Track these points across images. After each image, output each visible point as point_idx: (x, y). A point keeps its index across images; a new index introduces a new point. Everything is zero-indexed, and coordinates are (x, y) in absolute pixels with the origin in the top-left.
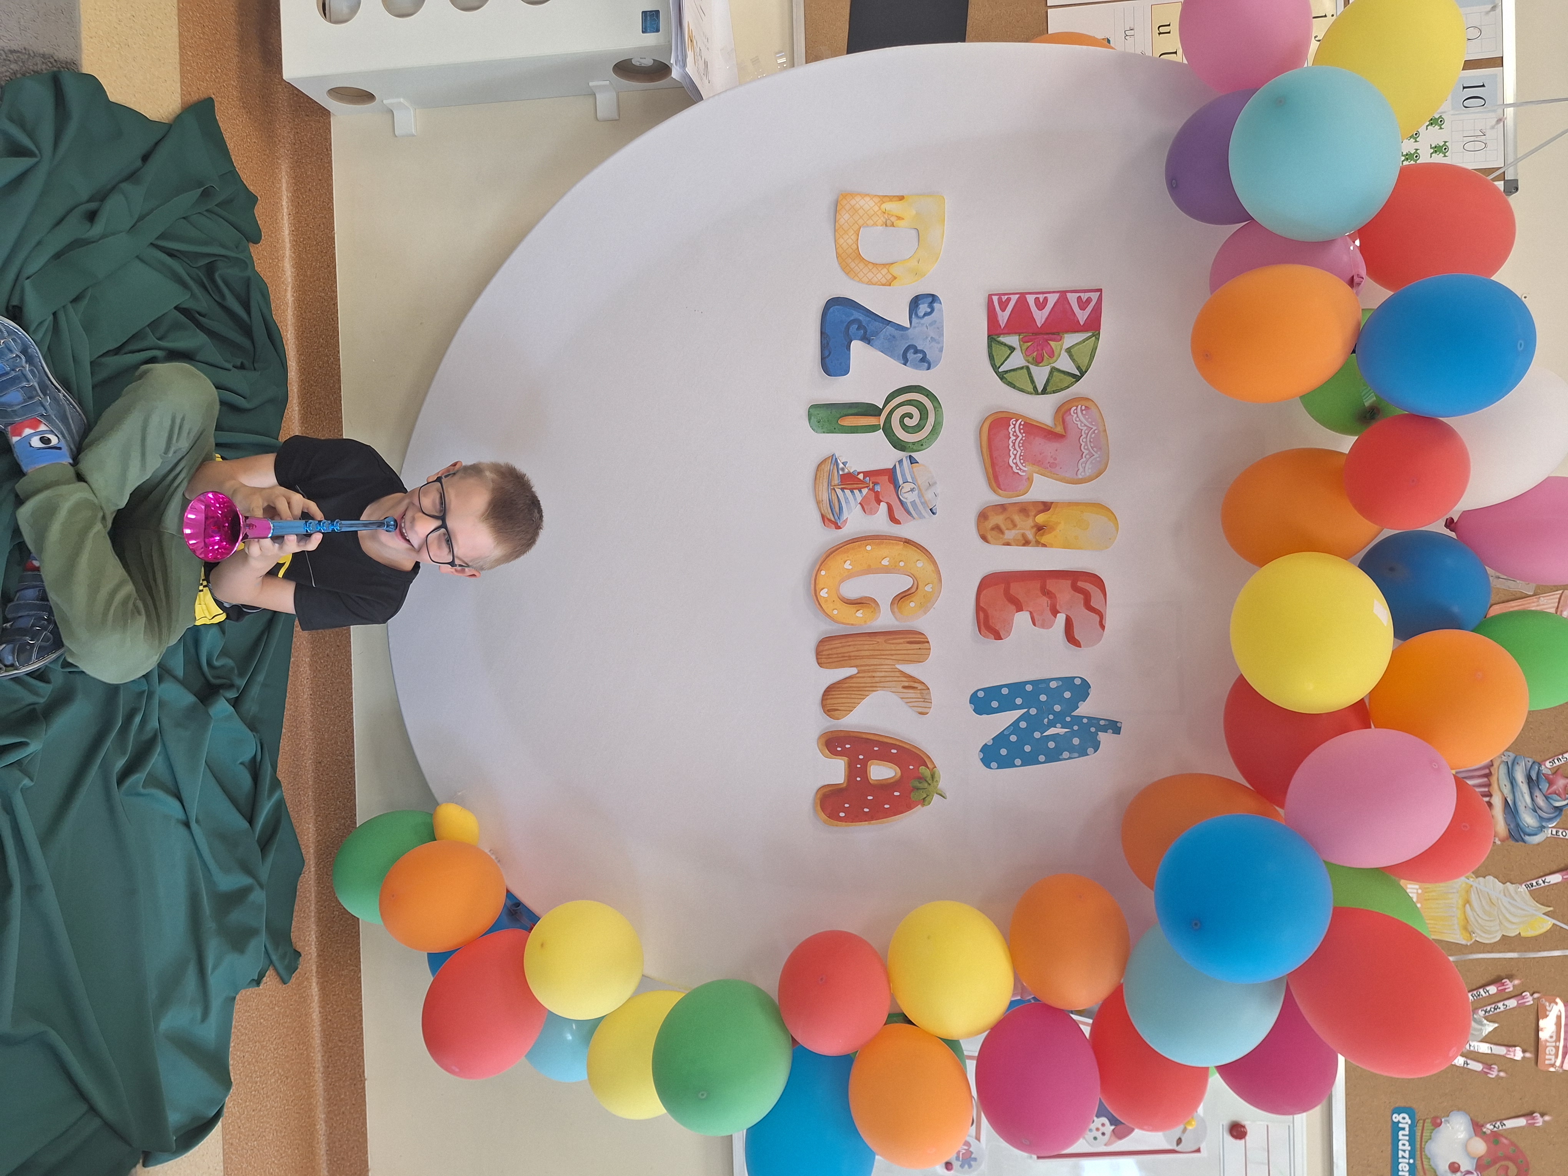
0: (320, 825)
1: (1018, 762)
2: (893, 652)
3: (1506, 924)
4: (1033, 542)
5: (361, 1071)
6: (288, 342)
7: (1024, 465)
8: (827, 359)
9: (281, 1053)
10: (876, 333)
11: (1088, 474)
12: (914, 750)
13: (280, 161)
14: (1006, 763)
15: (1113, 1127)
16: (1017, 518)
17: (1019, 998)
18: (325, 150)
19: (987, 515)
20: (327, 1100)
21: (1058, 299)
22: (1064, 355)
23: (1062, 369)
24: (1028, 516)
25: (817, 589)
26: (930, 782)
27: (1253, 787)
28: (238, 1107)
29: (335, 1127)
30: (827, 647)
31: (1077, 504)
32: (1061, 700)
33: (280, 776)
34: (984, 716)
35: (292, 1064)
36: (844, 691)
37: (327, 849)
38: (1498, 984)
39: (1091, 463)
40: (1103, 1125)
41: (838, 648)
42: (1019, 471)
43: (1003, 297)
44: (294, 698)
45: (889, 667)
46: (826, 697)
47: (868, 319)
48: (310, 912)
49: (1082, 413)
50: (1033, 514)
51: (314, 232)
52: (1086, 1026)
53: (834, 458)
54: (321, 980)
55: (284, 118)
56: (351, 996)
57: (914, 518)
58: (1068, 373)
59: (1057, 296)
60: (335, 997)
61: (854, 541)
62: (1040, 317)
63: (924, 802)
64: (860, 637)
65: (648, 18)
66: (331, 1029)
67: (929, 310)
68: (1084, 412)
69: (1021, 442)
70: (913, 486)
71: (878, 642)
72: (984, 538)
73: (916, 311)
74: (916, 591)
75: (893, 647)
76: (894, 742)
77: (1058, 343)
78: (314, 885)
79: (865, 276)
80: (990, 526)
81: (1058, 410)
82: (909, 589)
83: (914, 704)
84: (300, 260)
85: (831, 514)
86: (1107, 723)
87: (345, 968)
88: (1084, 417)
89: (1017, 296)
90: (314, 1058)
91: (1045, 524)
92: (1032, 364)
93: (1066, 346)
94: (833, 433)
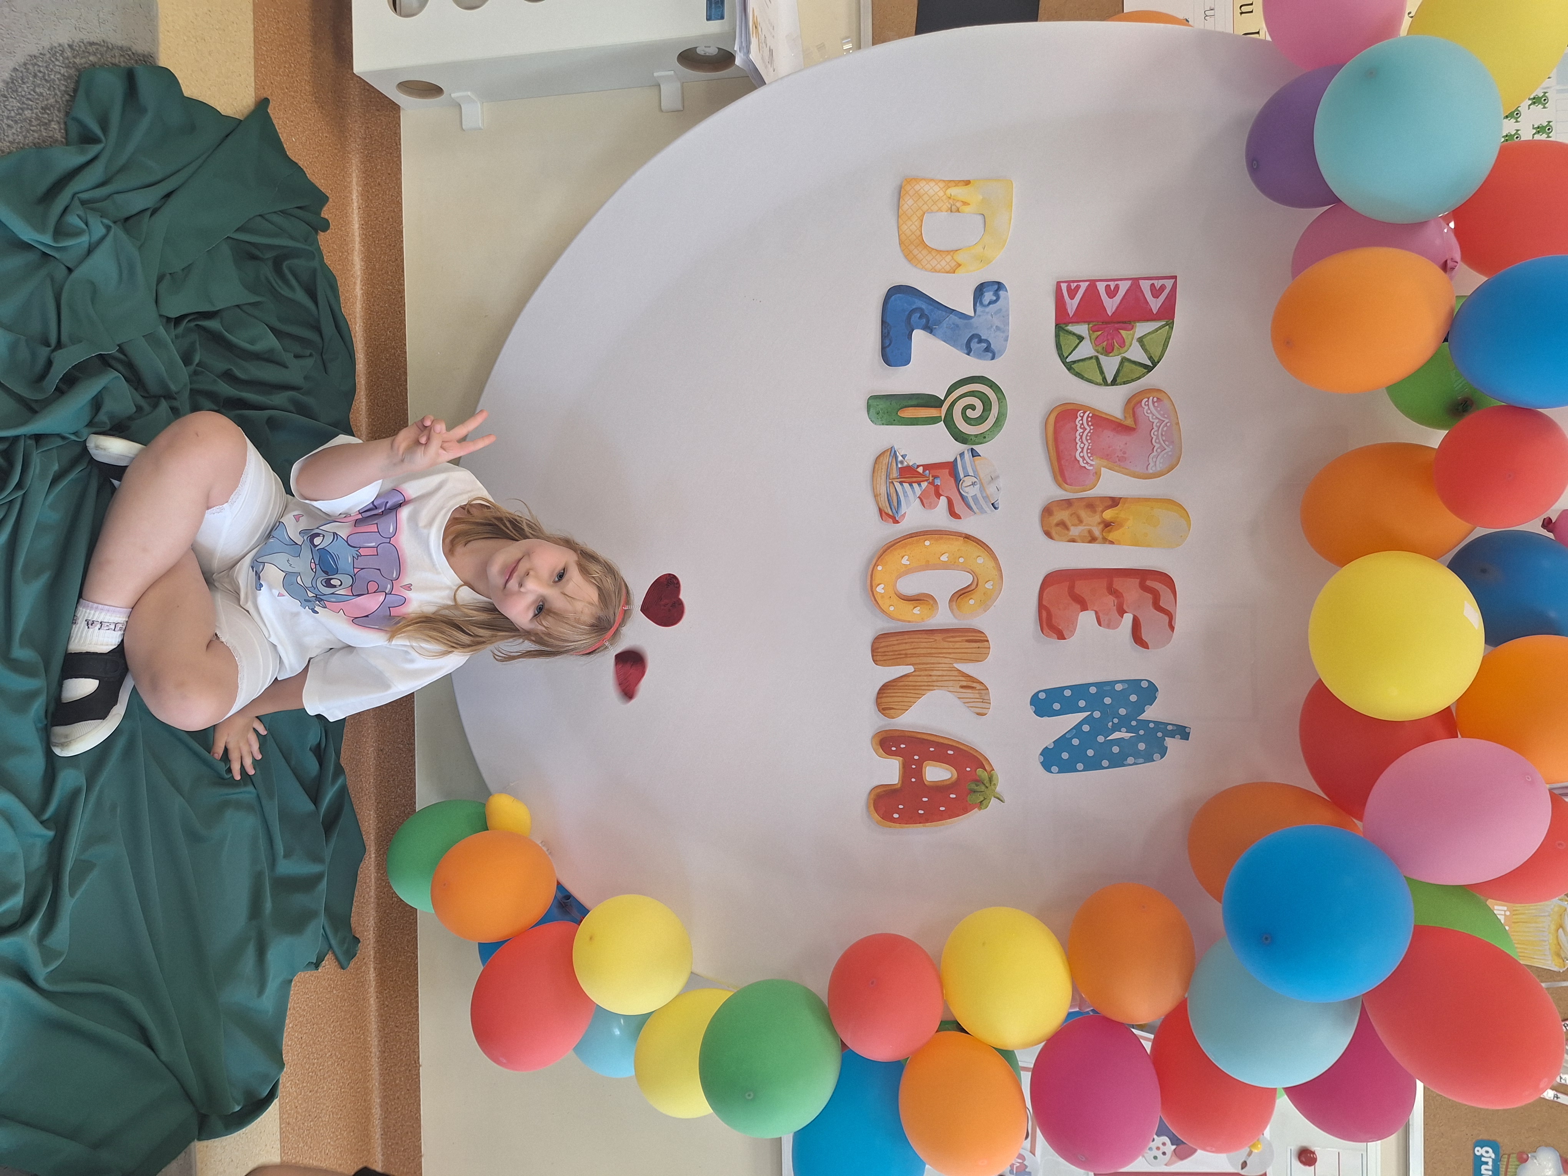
0: (380, 812)
1: (1080, 766)
2: (950, 651)
4: (1100, 539)
5: (416, 1057)
6: (357, 335)
7: (1091, 458)
8: (888, 350)
9: (339, 1036)
10: (939, 322)
11: (1159, 469)
12: (971, 752)
13: (351, 156)
14: (1067, 767)
15: (1174, 1147)
16: (1083, 514)
17: (1078, 1010)
18: (394, 145)
19: (1052, 512)
20: (384, 1084)
21: (1130, 287)
22: (1136, 345)
23: (1133, 359)
24: (1095, 512)
25: (873, 584)
26: (987, 785)
27: (1330, 798)
28: (295, 1087)
29: (390, 1112)
30: (882, 645)
31: (1147, 500)
32: (1127, 704)
33: (344, 763)
34: (1046, 719)
35: (349, 1047)
36: (900, 689)
37: (387, 836)
39: (1163, 457)
40: (1164, 1144)
41: (894, 645)
42: (1086, 465)
43: (1072, 284)
45: (946, 665)
46: (881, 695)
47: (931, 307)
48: (370, 898)
49: (1154, 405)
50: (1100, 509)
51: (383, 225)
52: (1147, 1041)
53: (893, 451)
54: (379, 966)
55: (355, 113)
56: (408, 982)
57: (975, 513)
58: (1139, 363)
59: (1129, 283)
60: (392, 983)
61: (913, 535)
62: (1111, 305)
63: (981, 805)
64: (917, 634)
65: (713, 5)
66: (387, 1015)
67: (994, 298)
68: (1156, 404)
69: (1089, 434)
70: (974, 480)
71: (936, 640)
72: (1048, 534)
73: (981, 299)
74: (976, 587)
75: (951, 645)
76: (950, 743)
77: (1129, 332)
78: (374, 871)
79: (929, 262)
80: (1055, 522)
81: (1129, 401)
82: (969, 586)
83: (972, 705)
84: (369, 254)
85: (889, 508)
86: (1175, 728)
87: (402, 954)
88: (1156, 410)
89: (1088, 283)
90: (371, 1042)
91: (1112, 520)
92: (1102, 354)
93: (1137, 336)
94: (892, 425)
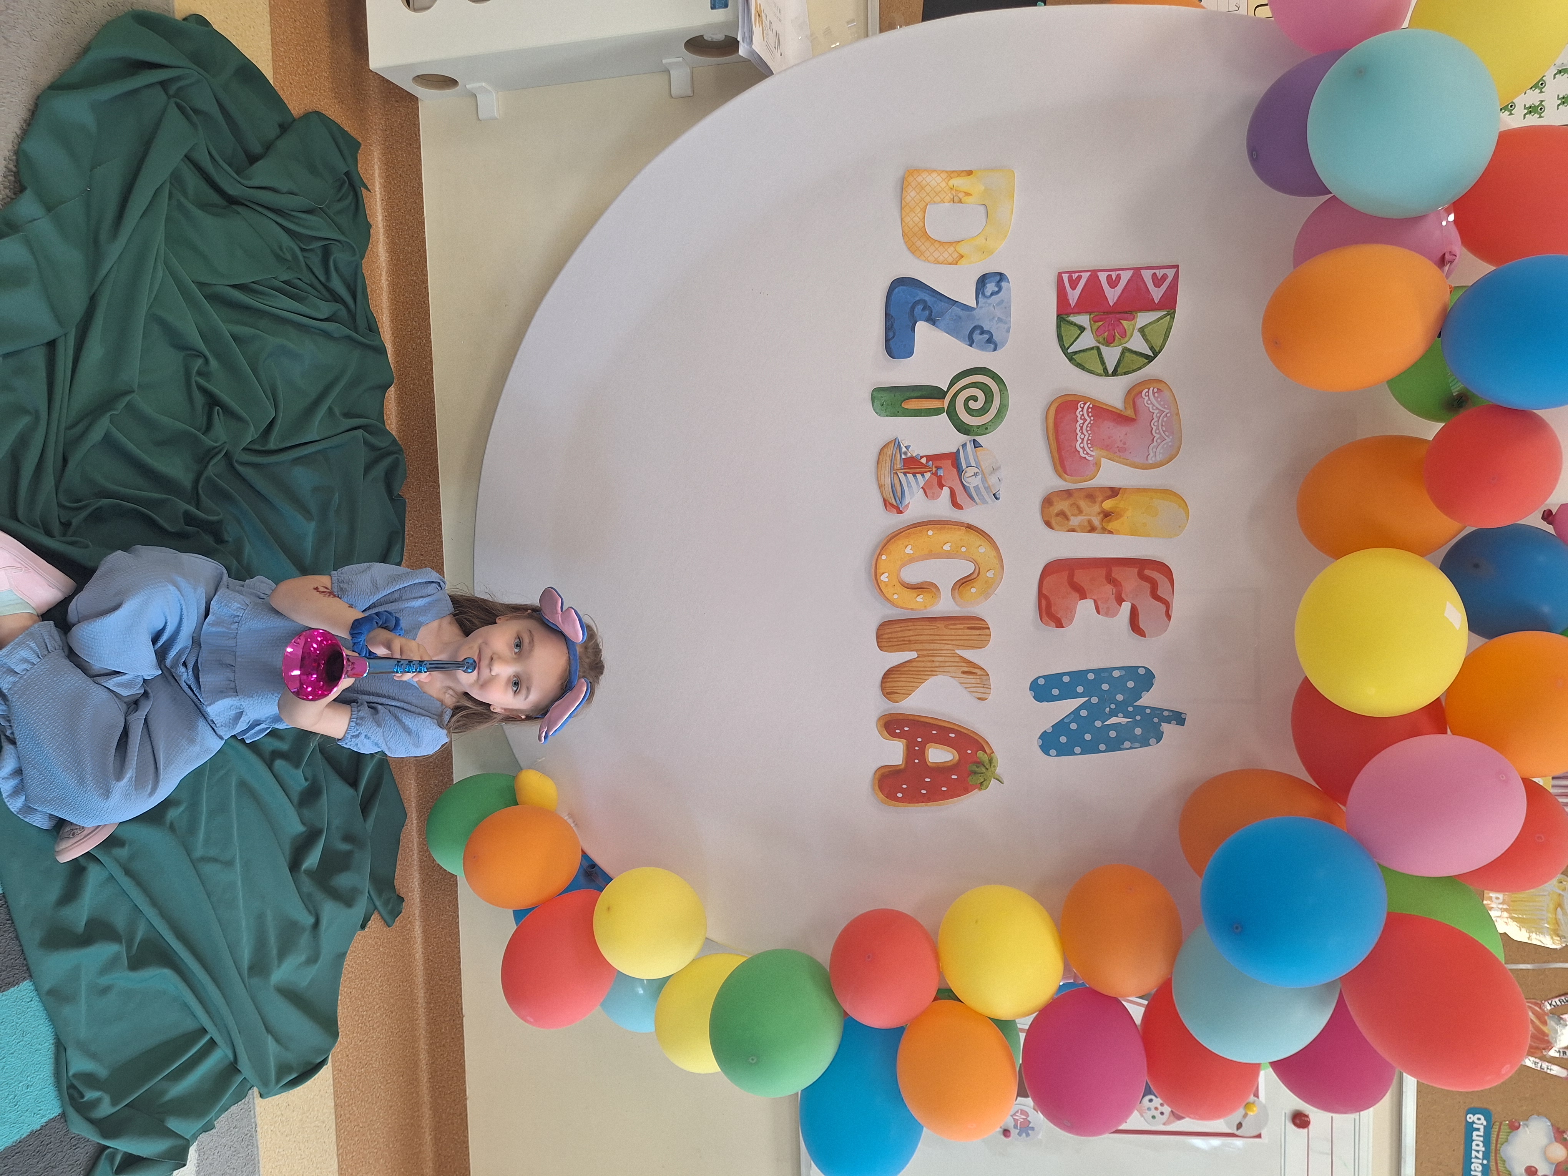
0: (420, 781)
1: (1077, 750)
2: (953, 637)
4: (1099, 529)
6: (384, 325)
7: (1092, 449)
8: (891, 341)
9: (386, 990)
10: (941, 314)
11: (1158, 459)
12: (972, 735)
13: (372, 148)
14: (1065, 751)
15: (1170, 1109)
16: (1083, 504)
17: (1072, 981)
18: (414, 135)
19: (1053, 502)
20: (430, 1033)
21: (1132, 277)
22: (1137, 335)
23: (1134, 349)
24: (1094, 502)
25: (878, 573)
26: (987, 767)
27: (1319, 786)
29: (436, 1059)
30: (887, 631)
31: (1146, 490)
32: (1124, 690)
34: (1045, 703)
35: (396, 999)
36: (904, 674)
37: (428, 803)
39: (1163, 447)
40: (1162, 1105)
41: (898, 632)
42: (1086, 456)
43: (1073, 275)
45: (948, 652)
46: (885, 680)
47: (932, 298)
48: (413, 861)
49: (1154, 396)
50: (1100, 499)
51: (405, 216)
53: (897, 442)
54: (424, 924)
55: (376, 105)
56: (450, 939)
57: (977, 504)
58: (1141, 353)
59: (1130, 273)
60: (435, 940)
61: (916, 525)
62: (1112, 295)
63: (981, 786)
64: (919, 622)
66: (432, 969)
67: (996, 289)
68: (1156, 395)
69: (1089, 425)
70: (976, 470)
71: (939, 627)
72: (1048, 524)
73: (983, 291)
74: (978, 576)
75: (953, 632)
76: (952, 727)
77: (1130, 322)
78: (416, 837)
79: (931, 254)
80: (1055, 512)
81: (1129, 392)
82: (971, 574)
83: (974, 690)
84: (393, 245)
85: (893, 499)
86: (1171, 714)
87: (444, 913)
88: (1157, 400)
89: (1089, 274)
90: (417, 994)
91: (1111, 510)
92: (1103, 345)
93: (1139, 326)
94: (896, 416)
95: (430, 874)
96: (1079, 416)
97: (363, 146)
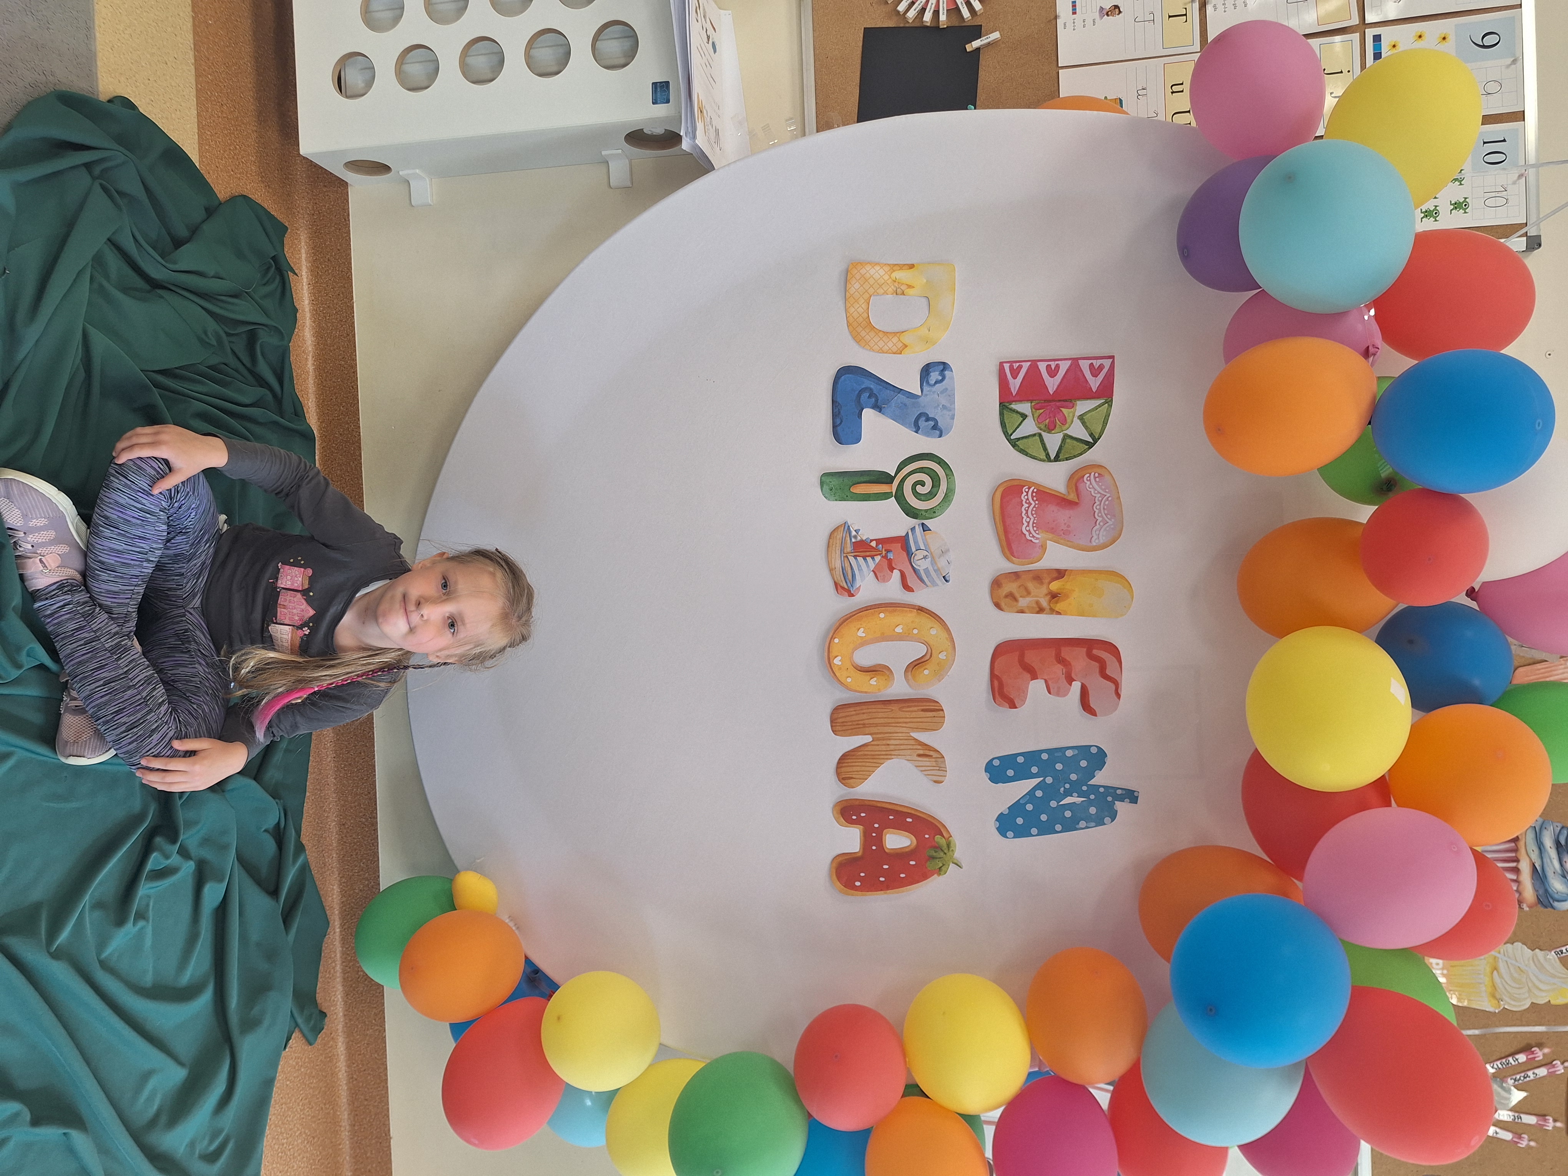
0: (344, 887)
1: (1034, 831)
2: (907, 720)
3: (1536, 992)
4: (1048, 609)
5: (386, 1129)
7: (1037, 532)
8: (839, 428)
9: (308, 1114)
10: (887, 401)
11: (1102, 541)
12: (929, 819)
13: (299, 233)
14: (1022, 832)
16: (1031, 585)
17: (1037, 1070)
18: (345, 221)
19: (1001, 584)
20: (354, 1158)
21: (1070, 366)
22: (1077, 422)
23: (1074, 435)
24: (1042, 583)
25: (831, 657)
26: (946, 851)
27: (1274, 862)
30: (841, 715)
31: (1091, 571)
33: (304, 840)
34: (1000, 785)
35: (318, 1123)
36: (859, 759)
37: (352, 910)
38: (1527, 1053)
39: (1105, 530)
41: (851, 716)
42: (1032, 539)
44: (318, 761)
45: (904, 735)
46: (841, 765)
47: (879, 387)
48: (335, 972)
49: (1095, 481)
50: (1047, 581)
51: (333, 301)
53: (847, 526)
54: (348, 1039)
55: (303, 190)
56: (376, 1055)
57: (927, 586)
58: (1081, 439)
59: (1069, 363)
60: (360, 1056)
61: (868, 608)
62: (1052, 384)
63: (940, 871)
64: (874, 707)
65: (659, 89)
66: (357, 1088)
67: (940, 378)
68: (1097, 479)
69: (1034, 509)
70: (926, 553)
71: (893, 710)
72: (997, 605)
73: (927, 379)
74: (930, 658)
75: (907, 715)
76: (909, 811)
77: (1070, 410)
78: (339, 945)
79: (876, 344)
80: (1004, 594)
81: (1072, 477)
82: (923, 657)
83: (929, 773)
84: (320, 329)
85: (844, 582)
86: (1124, 792)
87: (370, 1027)
88: (1098, 485)
89: (1029, 363)
90: (340, 1117)
91: (1059, 591)
92: (1044, 431)
93: (1078, 413)
94: (845, 501)
95: (354, 985)
96: (1024, 500)
97: (289, 230)
